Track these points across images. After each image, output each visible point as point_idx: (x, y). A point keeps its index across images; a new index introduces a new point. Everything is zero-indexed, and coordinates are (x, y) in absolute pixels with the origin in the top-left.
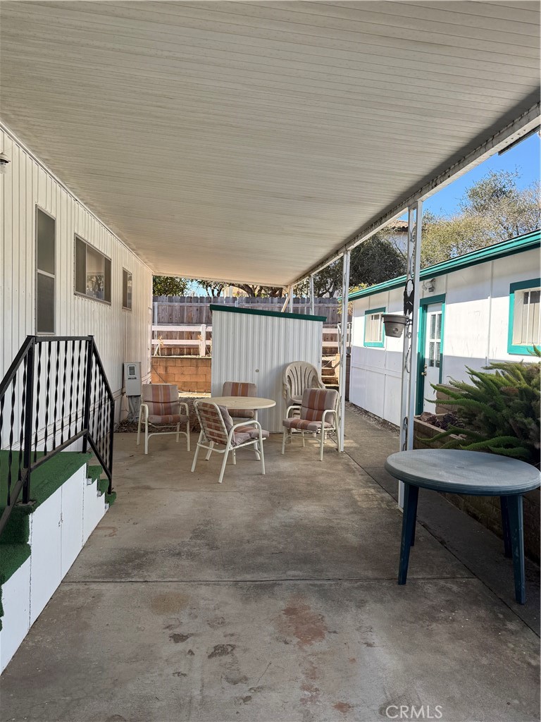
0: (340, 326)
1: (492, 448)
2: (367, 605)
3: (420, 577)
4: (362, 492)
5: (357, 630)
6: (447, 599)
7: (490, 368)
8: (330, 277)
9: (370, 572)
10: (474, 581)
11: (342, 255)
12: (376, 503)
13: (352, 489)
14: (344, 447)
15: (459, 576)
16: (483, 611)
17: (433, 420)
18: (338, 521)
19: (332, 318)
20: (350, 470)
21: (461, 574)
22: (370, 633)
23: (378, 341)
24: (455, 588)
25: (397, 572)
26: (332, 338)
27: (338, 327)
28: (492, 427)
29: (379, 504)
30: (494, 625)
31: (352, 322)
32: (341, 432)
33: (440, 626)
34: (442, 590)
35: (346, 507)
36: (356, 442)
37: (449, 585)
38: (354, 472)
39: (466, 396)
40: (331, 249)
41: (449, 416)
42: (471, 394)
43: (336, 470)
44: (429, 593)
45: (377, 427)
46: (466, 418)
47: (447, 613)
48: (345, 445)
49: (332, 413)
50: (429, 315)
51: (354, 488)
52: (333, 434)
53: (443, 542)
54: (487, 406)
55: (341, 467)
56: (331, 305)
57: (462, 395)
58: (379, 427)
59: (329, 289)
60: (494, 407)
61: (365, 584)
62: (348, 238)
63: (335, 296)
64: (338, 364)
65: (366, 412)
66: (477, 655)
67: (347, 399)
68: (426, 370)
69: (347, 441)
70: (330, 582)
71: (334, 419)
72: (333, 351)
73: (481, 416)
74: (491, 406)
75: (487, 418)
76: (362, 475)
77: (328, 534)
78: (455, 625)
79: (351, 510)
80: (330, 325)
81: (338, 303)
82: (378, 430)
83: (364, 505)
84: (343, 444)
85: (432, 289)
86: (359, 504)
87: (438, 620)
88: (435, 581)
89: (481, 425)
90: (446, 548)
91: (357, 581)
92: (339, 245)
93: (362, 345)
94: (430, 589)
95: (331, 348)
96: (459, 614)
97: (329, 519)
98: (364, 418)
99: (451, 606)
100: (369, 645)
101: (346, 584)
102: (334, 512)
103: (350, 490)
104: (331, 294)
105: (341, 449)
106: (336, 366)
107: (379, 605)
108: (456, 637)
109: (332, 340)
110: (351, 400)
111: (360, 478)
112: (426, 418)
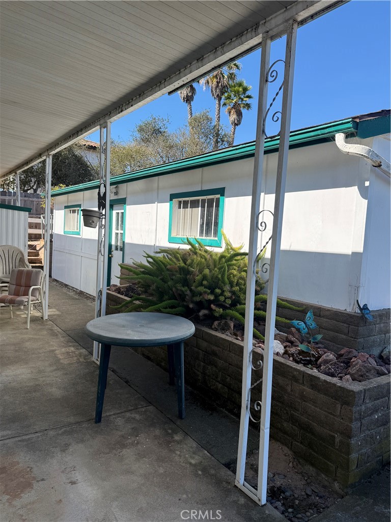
0: (44, 218)
1: (162, 310)
2: (70, 447)
3: (112, 413)
4: (64, 351)
5: (63, 472)
6: (133, 426)
7: (159, 253)
8: (34, 176)
9: (72, 418)
10: (151, 408)
11: (44, 158)
12: (75, 358)
13: (56, 350)
14: (48, 316)
15: (140, 406)
16: (158, 430)
17: (118, 290)
18: (44, 379)
19: (36, 210)
20: (54, 334)
21: (141, 405)
22: (73, 472)
23: (76, 230)
24: (138, 417)
25: (94, 413)
26: (37, 226)
27: (42, 217)
28: (161, 294)
29: (78, 359)
30: (166, 440)
31: (54, 214)
32: (45, 303)
33: (128, 450)
34: (128, 420)
35: (50, 365)
36: (58, 310)
37: (133, 416)
38: (57, 335)
39: (143, 273)
40: (36, 152)
41: (130, 287)
42: (146, 272)
43: (42, 335)
44: (120, 425)
45: (75, 297)
46: (143, 288)
47: (133, 439)
48: (49, 313)
49: (37, 289)
50: (114, 212)
51: (57, 348)
52: (38, 306)
53: (127, 382)
54: (158, 279)
55: (45, 332)
56: (35, 199)
57: (141, 271)
58: (77, 297)
59: (33, 186)
60: (162, 280)
61: (68, 429)
62: (50, 144)
63: (38, 192)
64: (42, 247)
65: (66, 286)
66: (156, 467)
67: (50, 276)
68: (112, 253)
69: (51, 310)
70: (37, 435)
71: (40, 294)
72: (37, 237)
73: (153, 287)
74: (161, 279)
75: (158, 288)
76: (64, 337)
77: (35, 391)
78: (139, 447)
79: (55, 368)
80: (34, 216)
81: (41, 198)
82: (77, 299)
83: (66, 362)
84: (47, 313)
85: (116, 193)
86: (62, 361)
87: (126, 446)
88: (123, 414)
89: (154, 292)
90: (129, 385)
91: (61, 428)
92: (42, 149)
93: (62, 233)
94: (119, 421)
95: (36, 235)
96: (142, 437)
97: (36, 379)
98: (65, 290)
99: (135, 432)
100: (73, 483)
101: (52, 433)
102: (40, 372)
103: (53, 351)
104: (35, 191)
105: (46, 317)
106: (40, 249)
107: (80, 445)
108: (140, 456)
109: (36, 228)
110: (54, 276)
111: (62, 339)
112: (114, 288)
